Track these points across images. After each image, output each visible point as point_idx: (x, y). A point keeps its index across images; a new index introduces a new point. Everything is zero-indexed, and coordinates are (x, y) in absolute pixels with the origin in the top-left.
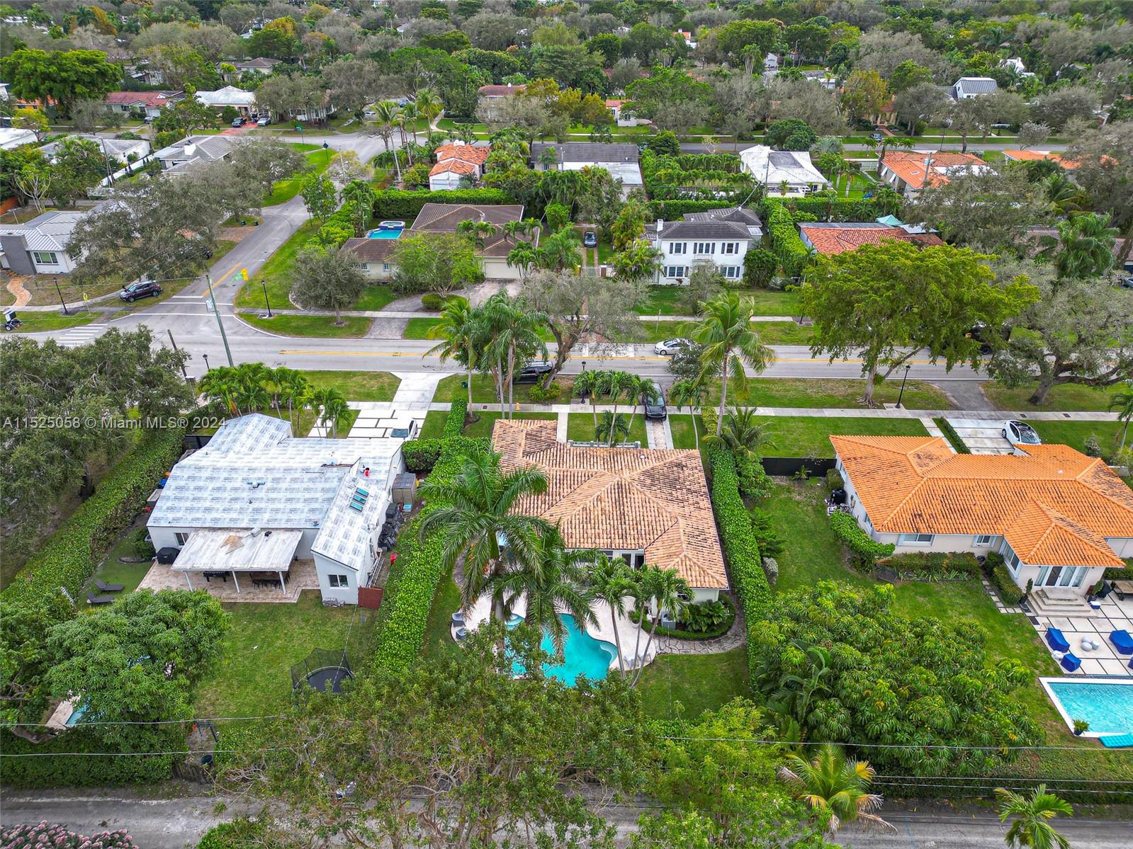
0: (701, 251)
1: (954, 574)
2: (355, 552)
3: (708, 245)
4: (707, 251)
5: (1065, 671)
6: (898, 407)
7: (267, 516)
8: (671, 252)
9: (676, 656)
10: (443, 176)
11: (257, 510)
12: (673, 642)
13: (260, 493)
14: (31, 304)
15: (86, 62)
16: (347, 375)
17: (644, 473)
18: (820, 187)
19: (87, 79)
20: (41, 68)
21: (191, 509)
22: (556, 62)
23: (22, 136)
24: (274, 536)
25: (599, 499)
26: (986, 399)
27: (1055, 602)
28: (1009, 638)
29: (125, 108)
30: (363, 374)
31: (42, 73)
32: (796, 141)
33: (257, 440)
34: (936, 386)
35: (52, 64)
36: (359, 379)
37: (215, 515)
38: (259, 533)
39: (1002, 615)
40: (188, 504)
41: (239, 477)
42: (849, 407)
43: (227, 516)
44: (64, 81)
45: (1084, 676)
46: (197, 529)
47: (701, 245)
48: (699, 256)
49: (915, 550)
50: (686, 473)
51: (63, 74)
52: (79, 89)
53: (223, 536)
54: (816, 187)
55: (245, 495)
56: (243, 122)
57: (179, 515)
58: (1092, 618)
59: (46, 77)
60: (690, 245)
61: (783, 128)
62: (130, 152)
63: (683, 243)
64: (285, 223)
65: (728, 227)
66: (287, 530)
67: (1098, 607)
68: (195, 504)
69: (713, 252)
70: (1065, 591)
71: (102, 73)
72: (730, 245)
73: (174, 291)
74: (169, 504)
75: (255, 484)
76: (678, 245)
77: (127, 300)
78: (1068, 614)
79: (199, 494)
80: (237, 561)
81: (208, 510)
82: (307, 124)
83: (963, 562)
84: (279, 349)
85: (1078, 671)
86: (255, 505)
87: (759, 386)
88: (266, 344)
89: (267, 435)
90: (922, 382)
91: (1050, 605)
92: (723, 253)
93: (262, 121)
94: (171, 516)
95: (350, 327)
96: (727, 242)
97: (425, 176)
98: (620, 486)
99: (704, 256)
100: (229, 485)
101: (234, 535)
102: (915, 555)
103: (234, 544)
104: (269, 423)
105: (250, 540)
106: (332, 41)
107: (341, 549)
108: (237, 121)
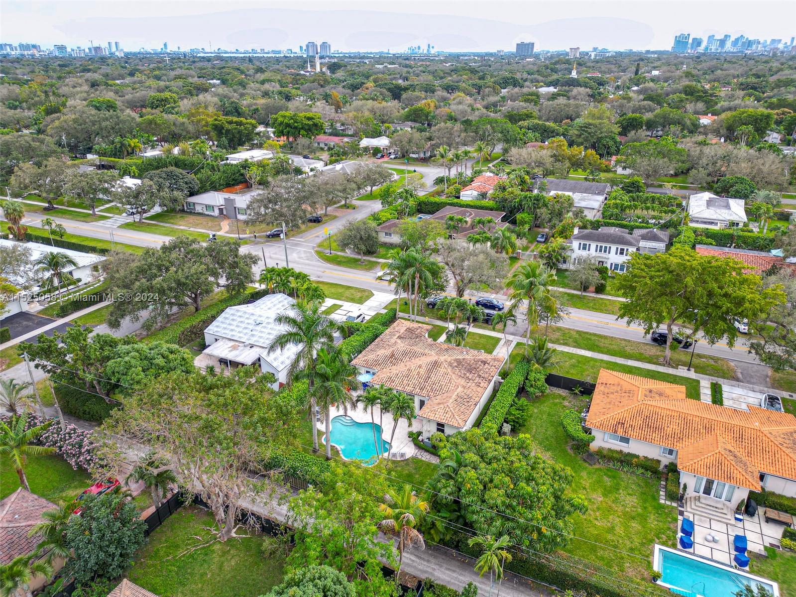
0: (601, 251)
1: (641, 471)
2: (282, 363)
3: (606, 247)
4: (605, 251)
5: (679, 546)
6: (689, 370)
7: (255, 339)
8: (579, 249)
9: (422, 461)
10: (469, 192)
11: (253, 335)
12: (426, 454)
13: (259, 328)
14: (227, 232)
15: (309, 119)
16: (349, 288)
17: (456, 360)
18: (741, 225)
19: (307, 128)
20: (286, 121)
21: (225, 328)
22: (584, 130)
23: (266, 154)
24: (254, 349)
25: (420, 367)
26: (768, 379)
27: (703, 506)
28: (652, 517)
29: (326, 145)
30: (357, 288)
31: (286, 123)
32: (737, 192)
33: (274, 306)
34: (732, 364)
35: (292, 119)
36: (352, 291)
37: (233, 333)
38: (247, 346)
39: (659, 504)
40: (225, 326)
41: (255, 317)
42: (649, 362)
43: (239, 335)
44: (296, 128)
45: (694, 554)
46: (223, 338)
47: (601, 247)
48: (598, 254)
49: (618, 448)
50: (485, 367)
51: (296, 124)
52: (302, 132)
53: (232, 343)
54: (738, 224)
55: (251, 327)
56: (382, 156)
57: (219, 330)
58: (731, 525)
59: (288, 125)
60: (593, 246)
61: (728, 182)
62: (312, 166)
63: (588, 244)
64: (370, 209)
65: (623, 237)
66: (261, 347)
67: (740, 520)
68: (228, 327)
69: (609, 253)
70: (717, 502)
71: (315, 125)
72: (622, 250)
73: (293, 236)
74: (218, 324)
75: (258, 322)
76: (585, 245)
77: (268, 236)
78: (712, 517)
79: (232, 322)
80: (230, 356)
81: (232, 330)
82: (416, 160)
83: (649, 463)
84: (323, 270)
85: (691, 550)
86: (253, 333)
87: (593, 338)
88: (319, 267)
89: (281, 304)
90: (722, 359)
91: (699, 507)
92: (616, 254)
93: (392, 156)
94: (216, 329)
95: (366, 265)
96: (620, 247)
97: (458, 191)
98: (436, 362)
99: (603, 254)
100: (247, 321)
101: (236, 343)
102: (617, 452)
103: (234, 348)
104: (285, 299)
105: (242, 348)
106: (453, 114)
107: (275, 359)
108: (379, 155)
